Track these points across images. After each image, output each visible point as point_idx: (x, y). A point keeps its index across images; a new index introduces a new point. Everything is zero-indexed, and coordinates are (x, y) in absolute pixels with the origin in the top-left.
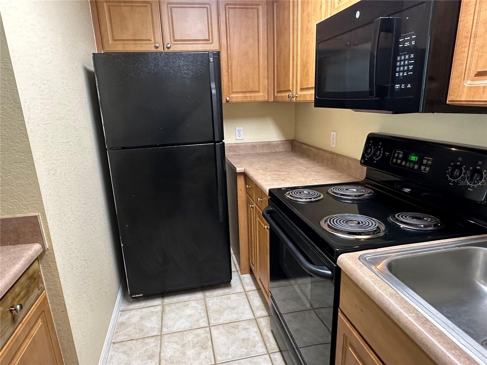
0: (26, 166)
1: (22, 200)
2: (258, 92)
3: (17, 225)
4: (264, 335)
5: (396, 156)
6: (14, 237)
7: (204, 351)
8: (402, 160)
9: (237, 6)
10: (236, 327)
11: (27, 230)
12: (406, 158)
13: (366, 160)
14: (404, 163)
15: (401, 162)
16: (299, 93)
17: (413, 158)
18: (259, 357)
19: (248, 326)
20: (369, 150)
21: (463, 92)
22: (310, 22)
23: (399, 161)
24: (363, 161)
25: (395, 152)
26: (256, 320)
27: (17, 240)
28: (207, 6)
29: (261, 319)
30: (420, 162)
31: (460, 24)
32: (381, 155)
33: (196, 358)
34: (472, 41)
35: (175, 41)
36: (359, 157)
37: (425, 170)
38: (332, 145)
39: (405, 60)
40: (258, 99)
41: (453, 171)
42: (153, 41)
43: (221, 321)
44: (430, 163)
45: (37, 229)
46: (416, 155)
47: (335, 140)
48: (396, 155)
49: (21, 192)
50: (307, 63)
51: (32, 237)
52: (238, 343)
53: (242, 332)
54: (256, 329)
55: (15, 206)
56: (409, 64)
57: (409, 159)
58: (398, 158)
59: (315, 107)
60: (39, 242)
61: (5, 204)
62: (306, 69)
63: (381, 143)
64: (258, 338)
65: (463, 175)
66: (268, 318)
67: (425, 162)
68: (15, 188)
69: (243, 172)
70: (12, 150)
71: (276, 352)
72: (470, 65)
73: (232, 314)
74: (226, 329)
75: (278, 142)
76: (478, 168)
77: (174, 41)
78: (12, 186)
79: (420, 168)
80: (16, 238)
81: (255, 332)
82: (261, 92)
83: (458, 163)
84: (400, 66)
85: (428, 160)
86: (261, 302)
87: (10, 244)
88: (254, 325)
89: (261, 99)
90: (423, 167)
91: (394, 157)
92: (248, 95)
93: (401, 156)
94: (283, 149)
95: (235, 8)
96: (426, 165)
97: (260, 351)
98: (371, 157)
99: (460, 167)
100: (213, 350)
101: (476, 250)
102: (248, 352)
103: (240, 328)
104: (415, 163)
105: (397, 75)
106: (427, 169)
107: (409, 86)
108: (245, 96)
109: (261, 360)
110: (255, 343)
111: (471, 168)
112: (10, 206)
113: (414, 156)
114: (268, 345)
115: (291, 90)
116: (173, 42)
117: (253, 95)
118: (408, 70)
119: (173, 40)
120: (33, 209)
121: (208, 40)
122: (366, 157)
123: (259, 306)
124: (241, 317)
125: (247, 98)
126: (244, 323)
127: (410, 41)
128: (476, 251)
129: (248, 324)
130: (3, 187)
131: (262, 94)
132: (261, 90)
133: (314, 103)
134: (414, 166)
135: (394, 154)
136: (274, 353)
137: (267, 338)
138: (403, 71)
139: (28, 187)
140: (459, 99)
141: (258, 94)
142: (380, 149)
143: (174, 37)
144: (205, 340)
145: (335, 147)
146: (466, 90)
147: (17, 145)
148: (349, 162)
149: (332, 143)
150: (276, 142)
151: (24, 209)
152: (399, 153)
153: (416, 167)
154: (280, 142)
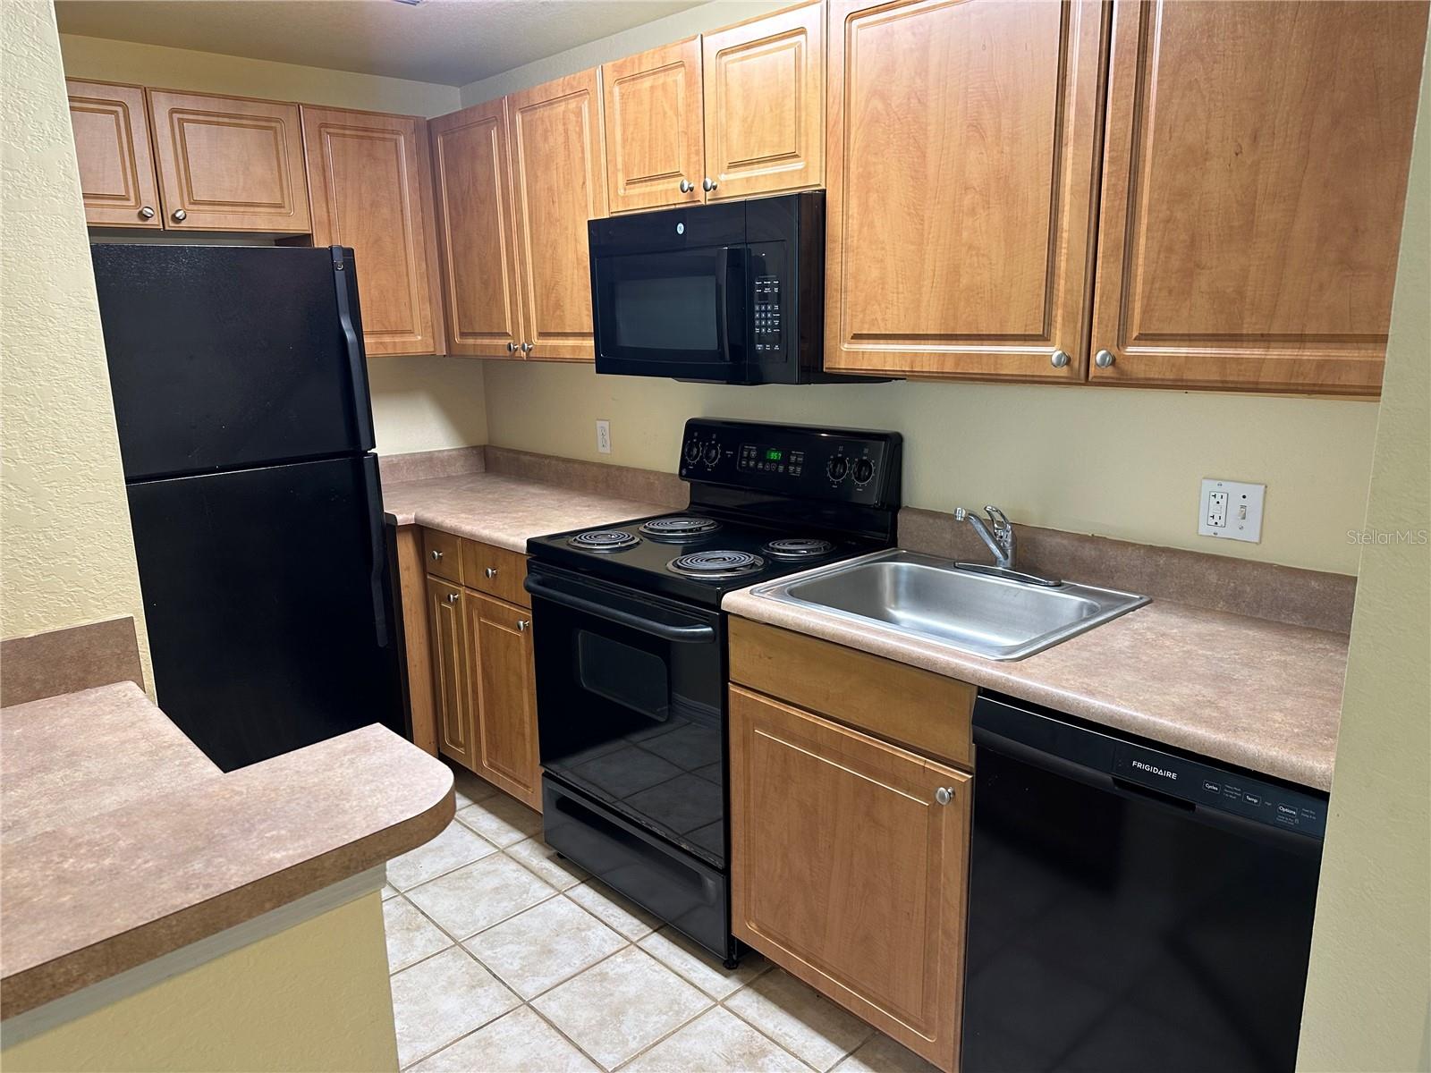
0: (107, 509)
1: (93, 588)
2: (411, 332)
3: (85, 645)
4: (535, 870)
5: (745, 456)
6: (76, 674)
7: (418, 934)
8: (757, 460)
9: (347, 132)
10: (469, 875)
11: (109, 652)
12: (761, 457)
13: (691, 468)
14: (760, 466)
15: (756, 465)
16: (537, 341)
17: (774, 455)
18: (547, 903)
19: (492, 868)
20: (695, 450)
21: (840, 357)
22: (557, 205)
23: (752, 463)
24: (684, 472)
25: (743, 449)
26: (503, 852)
27: (83, 679)
28: (273, 124)
29: (517, 848)
30: (785, 461)
31: (828, 272)
32: (719, 456)
33: (406, 949)
34: (843, 296)
35: (196, 203)
36: (674, 467)
37: (795, 471)
38: (601, 450)
39: (766, 311)
40: (412, 350)
41: (835, 467)
42: (132, 202)
43: (424, 877)
44: (801, 459)
45: (131, 648)
46: (777, 450)
47: (607, 437)
48: (745, 453)
49: (92, 569)
50: (557, 283)
51: (119, 667)
52: (487, 899)
53: (485, 879)
54: (514, 866)
55: (75, 602)
56: (773, 318)
57: (768, 457)
58: (749, 458)
59: (597, 372)
60: (133, 677)
61: (52, 600)
62: (554, 295)
63: (714, 436)
64: (525, 877)
65: (847, 472)
66: (529, 841)
67: (793, 459)
68: (80, 560)
69: (413, 522)
70: (80, 478)
71: (576, 886)
72: (845, 324)
73: (442, 858)
74: (447, 886)
75: (451, 453)
76: (865, 458)
77: (191, 203)
78: (74, 556)
79: (786, 469)
80: (81, 675)
81: (515, 871)
82: (416, 331)
83: (840, 455)
84: (760, 319)
85: (797, 456)
86: (498, 820)
87: (66, 691)
88: (504, 860)
89: (420, 350)
90: (791, 468)
91: (742, 457)
92: (387, 339)
93: (753, 454)
94: (466, 470)
95: (344, 135)
96: (796, 464)
97: (544, 895)
98: (701, 462)
99: (842, 461)
100: (438, 926)
101: (881, 566)
102: (517, 903)
103: (475, 874)
104: (778, 462)
105: (757, 330)
106: (799, 469)
107: (777, 348)
108: (381, 343)
109: (552, 906)
110: (524, 887)
111: (856, 460)
112: (65, 603)
113: (775, 451)
114: (553, 881)
115: (510, 333)
116: (188, 206)
117: (398, 339)
118: (773, 326)
119: (189, 200)
120: (115, 606)
121: (280, 206)
122: (690, 464)
123: (498, 829)
124: (467, 857)
125: (386, 348)
126: (480, 865)
127: (772, 287)
128: (880, 569)
129: (491, 864)
130: (53, 561)
131: (419, 338)
132: (418, 328)
133: (594, 365)
134: (777, 468)
135: (742, 453)
136: (571, 888)
137: (545, 871)
138: (766, 327)
139: (110, 557)
140: (837, 367)
141: (408, 338)
142: (714, 447)
143: (190, 193)
144: (406, 917)
145: (609, 452)
146: (843, 354)
147: (92, 465)
148: (649, 478)
149: (600, 445)
150: (446, 453)
151: (96, 606)
152: (750, 450)
153: (781, 468)
154: (454, 452)
